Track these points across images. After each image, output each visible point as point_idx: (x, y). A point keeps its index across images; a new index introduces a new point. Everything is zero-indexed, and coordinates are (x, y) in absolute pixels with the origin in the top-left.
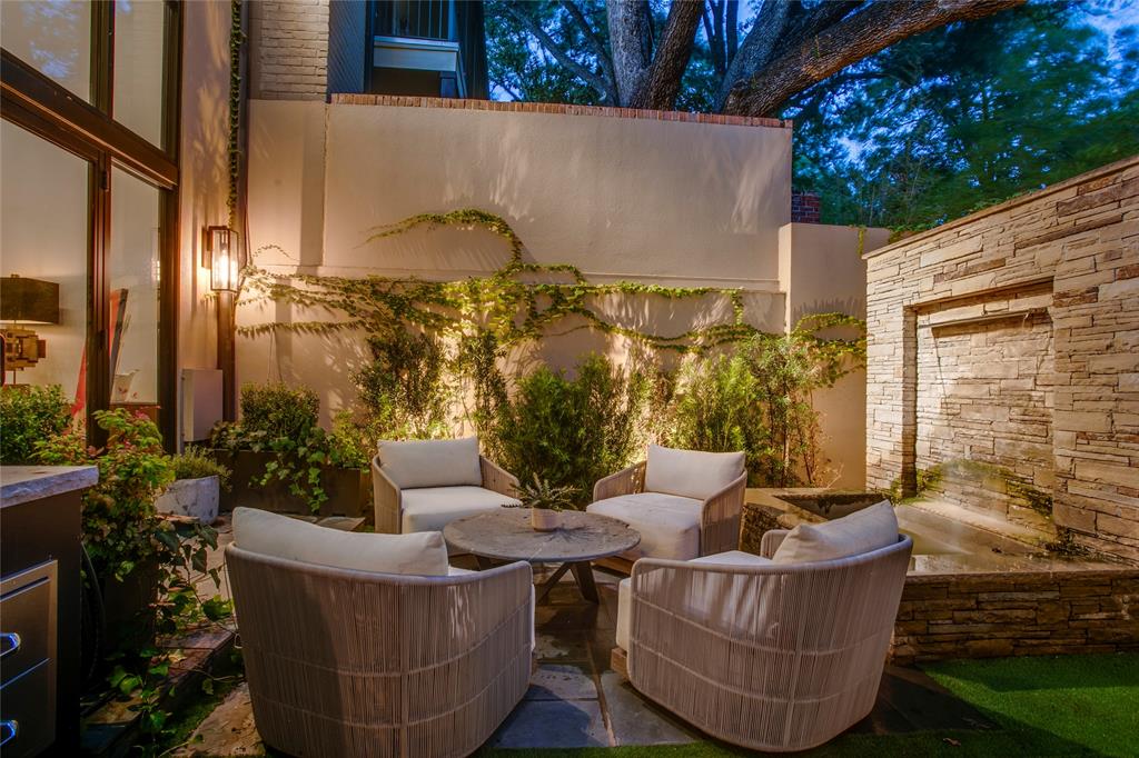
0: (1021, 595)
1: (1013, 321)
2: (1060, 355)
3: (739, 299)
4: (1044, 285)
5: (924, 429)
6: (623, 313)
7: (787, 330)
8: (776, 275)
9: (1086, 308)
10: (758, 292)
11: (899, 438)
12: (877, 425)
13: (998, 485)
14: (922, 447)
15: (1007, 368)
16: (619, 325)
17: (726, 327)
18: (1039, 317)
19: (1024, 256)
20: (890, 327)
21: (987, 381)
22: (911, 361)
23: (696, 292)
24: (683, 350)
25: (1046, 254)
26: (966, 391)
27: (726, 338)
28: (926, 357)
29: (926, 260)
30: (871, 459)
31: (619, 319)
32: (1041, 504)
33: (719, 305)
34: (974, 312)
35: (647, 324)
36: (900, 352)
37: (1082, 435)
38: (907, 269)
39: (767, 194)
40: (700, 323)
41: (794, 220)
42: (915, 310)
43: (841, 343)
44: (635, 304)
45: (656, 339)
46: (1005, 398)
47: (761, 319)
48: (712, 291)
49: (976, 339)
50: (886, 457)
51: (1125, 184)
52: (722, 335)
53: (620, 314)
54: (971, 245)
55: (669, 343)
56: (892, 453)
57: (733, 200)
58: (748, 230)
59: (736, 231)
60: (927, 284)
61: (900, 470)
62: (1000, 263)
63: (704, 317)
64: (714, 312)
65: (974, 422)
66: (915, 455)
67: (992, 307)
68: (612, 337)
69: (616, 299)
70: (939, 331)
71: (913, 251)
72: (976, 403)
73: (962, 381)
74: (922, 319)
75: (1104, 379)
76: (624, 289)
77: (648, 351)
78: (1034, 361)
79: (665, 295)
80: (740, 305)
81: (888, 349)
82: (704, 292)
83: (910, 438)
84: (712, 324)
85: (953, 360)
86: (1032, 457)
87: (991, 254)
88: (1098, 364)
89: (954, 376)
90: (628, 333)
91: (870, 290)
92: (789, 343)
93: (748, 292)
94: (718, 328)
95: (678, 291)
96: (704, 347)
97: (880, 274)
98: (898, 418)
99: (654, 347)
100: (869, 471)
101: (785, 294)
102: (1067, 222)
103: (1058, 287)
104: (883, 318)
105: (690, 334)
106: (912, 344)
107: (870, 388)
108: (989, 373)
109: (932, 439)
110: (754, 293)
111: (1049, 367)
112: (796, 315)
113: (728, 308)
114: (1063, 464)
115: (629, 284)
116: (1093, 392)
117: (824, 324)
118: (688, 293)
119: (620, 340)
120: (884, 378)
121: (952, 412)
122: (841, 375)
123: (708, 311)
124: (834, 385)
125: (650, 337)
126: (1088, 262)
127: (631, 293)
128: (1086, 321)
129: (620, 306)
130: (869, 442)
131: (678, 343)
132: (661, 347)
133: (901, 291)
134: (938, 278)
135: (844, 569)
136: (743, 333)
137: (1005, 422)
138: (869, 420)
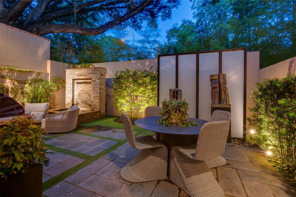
0: (89, 115)
1: (87, 83)
2: (93, 88)
3: (39, 74)
4: (91, 79)
5: (75, 98)
6: (9, 74)
7: (49, 80)
8: (46, 69)
9: (95, 82)
10: (43, 73)
11: (72, 99)
12: (68, 97)
13: (85, 104)
14: (75, 100)
15: (86, 89)
16: (7, 77)
17: (36, 79)
18: (90, 83)
19: (89, 75)
20: (70, 82)
21: (84, 90)
22: (73, 87)
23: (29, 71)
24: (25, 83)
25: (91, 75)
26: (81, 92)
27: (36, 81)
28: (75, 87)
29: (76, 72)
30: (66, 103)
31: (7, 76)
32: (90, 106)
33: (34, 74)
34: (82, 81)
35: (16, 77)
36: (72, 86)
37: (94, 97)
38: (73, 73)
39: (45, 53)
40: (30, 78)
41: (50, 60)
42: (74, 80)
43: (60, 83)
44: (12, 73)
45: (18, 81)
46: (86, 93)
47: (44, 78)
48: (33, 71)
49: (83, 85)
50: (69, 102)
51: (98, 69)
52: (35, 81)
53: (8, 74)
54: (83, 72)
55: (22, 82)
56: (70, 102)
57: (37, 53)
58: (40, 59)
59: (38, 59)
60: (76, 76)
61: (72, 104)
62: (86, 75)
63: (31, 77)
64: (33, 76)
65: (82, 96)
66: (74, 102)
67: (85, 81)
68: (5, 80)
69: (6, 71)
70: (78, 83)
71: (74, 71)
72: (83, 94)
73: (81, 90)
74: (75, 81)
75: (96, 91)
76: (9, 69)
77: (16, 83)
78: (89, 88)
79: (21, 71)
80: (39, 75)
81: (70, 85)
82: (31, 71)
83: (73, 99)
84: (32, 78)
85: (79, 87)
86: (89, 100)
87: (85, 74)
88: (96, 89)
89: (80, 90)
90: (10, 79)
91: (66, 75)
92: (50, 83)
93: (41, 72)
94: (34, 79)
95: (25, 71)
96: (31, 83)
97: (68, 73)
98: (71, 96)
99: (17, 82)
100: (66, 105)
101: (49, 74)
102: (93, 72)
103: (92, 79)
104: (69, 80)
105: (27, 80)
106: (73, 85)
107: (66, 91)
108: (84, 89)
109: (76, 99)
110: (42, 73)
111: (91, 89)
112: (51, 78)
113: (36, 75)
114: (92, 100)
115: (11, 68)
116: (95, 92)
117: (56, 80)
118: (27, 72)
119: (8, 81)
120: (69, 90)
121: (79, 95)
122: (60, 89)
123: (32, 75)
124: (58, 91)
125: (16, 80)
126: (95, 77)
127: (11, 70)
128: (94, 84)
129: (8, 73)
130: (66, 100)
131: (24, 82)
132: (20, 83)
133: (72, 76)
134: (78, 76)
135: (75, 110)
136: (40, 80)
137: (86, 96)
138: (66, 97)
